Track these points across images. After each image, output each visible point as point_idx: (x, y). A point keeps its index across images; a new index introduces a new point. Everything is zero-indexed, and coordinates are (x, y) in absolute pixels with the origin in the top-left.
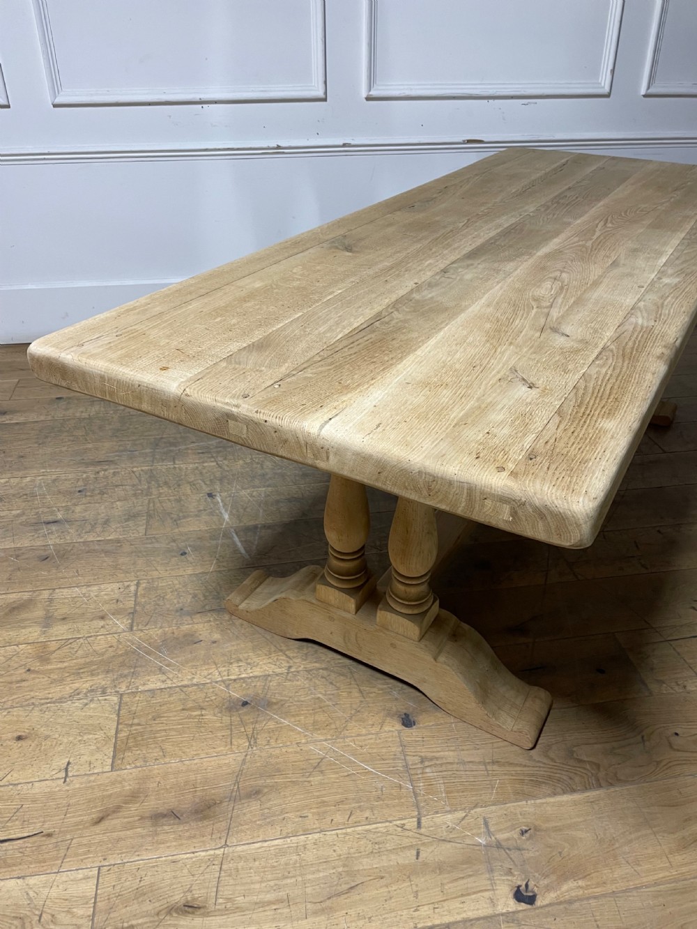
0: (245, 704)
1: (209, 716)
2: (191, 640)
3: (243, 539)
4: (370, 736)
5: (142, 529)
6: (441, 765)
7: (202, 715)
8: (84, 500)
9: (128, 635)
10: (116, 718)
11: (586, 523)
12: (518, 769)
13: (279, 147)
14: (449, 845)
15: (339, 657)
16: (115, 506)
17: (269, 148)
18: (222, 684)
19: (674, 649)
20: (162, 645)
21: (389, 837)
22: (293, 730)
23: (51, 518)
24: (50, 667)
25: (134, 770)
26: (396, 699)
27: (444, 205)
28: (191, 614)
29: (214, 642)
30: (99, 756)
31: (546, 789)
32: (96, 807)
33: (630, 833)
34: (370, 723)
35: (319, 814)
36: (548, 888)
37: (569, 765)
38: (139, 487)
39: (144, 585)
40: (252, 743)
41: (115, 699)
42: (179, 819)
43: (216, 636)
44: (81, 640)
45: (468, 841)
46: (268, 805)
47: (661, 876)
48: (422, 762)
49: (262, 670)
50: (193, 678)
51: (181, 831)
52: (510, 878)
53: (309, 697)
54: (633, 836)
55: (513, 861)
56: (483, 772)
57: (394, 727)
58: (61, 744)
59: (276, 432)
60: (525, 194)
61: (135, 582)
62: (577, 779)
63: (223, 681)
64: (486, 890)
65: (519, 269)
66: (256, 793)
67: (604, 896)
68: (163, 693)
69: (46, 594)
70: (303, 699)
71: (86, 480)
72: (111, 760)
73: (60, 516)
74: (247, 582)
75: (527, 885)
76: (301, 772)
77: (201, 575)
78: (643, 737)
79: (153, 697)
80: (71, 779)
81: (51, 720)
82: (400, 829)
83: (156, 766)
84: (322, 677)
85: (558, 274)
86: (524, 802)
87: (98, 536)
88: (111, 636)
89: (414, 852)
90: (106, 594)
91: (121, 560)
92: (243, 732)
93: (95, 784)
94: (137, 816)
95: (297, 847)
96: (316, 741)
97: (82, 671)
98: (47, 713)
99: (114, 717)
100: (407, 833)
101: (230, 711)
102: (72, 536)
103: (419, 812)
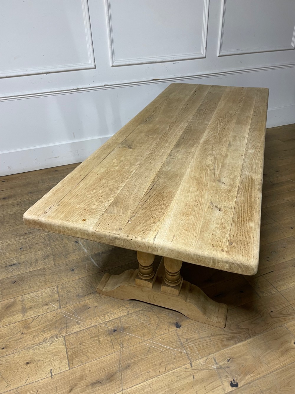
0: (115, 331)
1: (102, 339)
2: (85, 308)
3: (95, 260)
4: (166, 334)
5: (52, 262)
6: (194, 340)
7: (99, 339)
8: (24, 253)
9: (59, 310)
10: (65, 347)
11: (255, 268)
12: (221, 336)
13: (78, 89)
14: (204, 371)
15: (146, 304)
16: (37, 253)
17: (74, 89)
18: (104, 324)
19: (265, 278)
20: (75, 312)
21: (182, 373)
22: (136, 338)
23: (11, 263)
24: (31, 330)
25: (78, 367)
26: (172, 317)
27: (157, 119)
28: (83, 296)
29: (96, 307)
30: (62, 364)
31: (232, 342)
32: (67, 385)
33: (264, 353)
34: (164, 329)
35: (154, 370)
36: (241, 380)
37: (239, 331)
38: (46, 243)
39: (60, 287)
40: (122, 346)
41: (62, 339)
42: (102, 383)
43: (96, 304)
44: (40, 316)
45: (210, 368)
46: (134, 370)
47: (277, 366)
48: (187, 341)
49: (118, 315)
50: (92, 324)
51: (104, 388)
52: (227, 379)
53: (139, 323)
54: (265, 354)
55: (227, 372)
56: (209, 340)
57: (173, 329)
58: (45, 362)
59: (136, 243)
60: (186, 109)
61: (56, 286)
62: (242, 336)
63: (103, 323)
64: (221, 385)
65: (196, 150)
66: (128, 367)
67: (260, 378)
68: (81, 333)
69: (19, 298)
70: (137, 324)
71: (22, 243)
72: (68, 365)
73: (15, 262)
74: (103, 279)
75: (234, 380)
76: (143, 354)
77: (82, 279)
78: (261, 315)
79: (77, 335)
80: (54, 376)
81: (38, 353)
82: (185, 369)
83: (87, 364)
84: (142, 314)
85: (211, 152)
86: (226, 349)
87: (35, 268)
88: (53, 312)
89: (192, 377)
90: (45, 294)
91: (48, 277)
92: (117, 343)
93: (64, 376)
94: (85, 386)
95: (149, 384)
96: (146, 341)
97: (45, 329)
98: (36, 350)
99: (64, 346)
100: (188, 370)
101: (110, 335)
102: (23, 270)
103: (190, 361)
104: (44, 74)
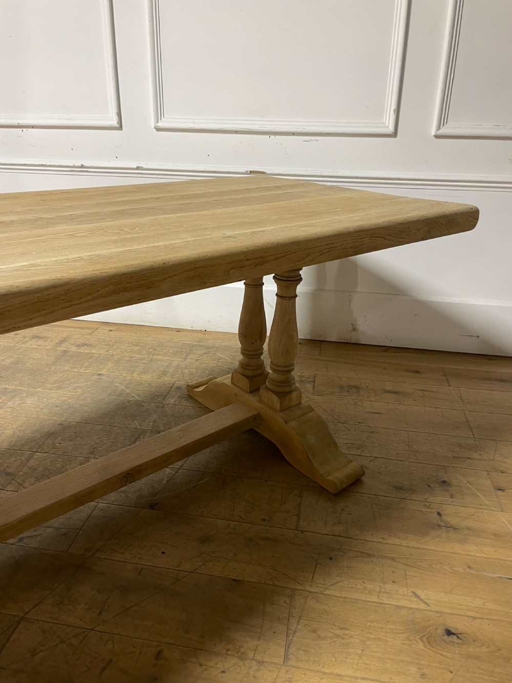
13: (82, 166)
17: (74, 167)
104: (24, 130)
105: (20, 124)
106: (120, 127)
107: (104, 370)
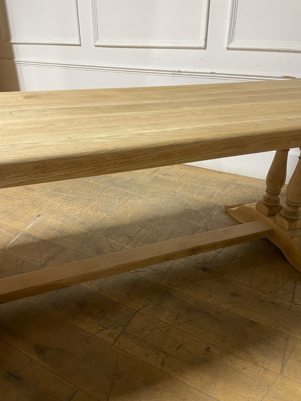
3: (19, 238)
13: (179, 71)
17: (175, 71)
104: (150, 49)
105: (149, 46)
106: (205, 48)
107: (178, 190)
